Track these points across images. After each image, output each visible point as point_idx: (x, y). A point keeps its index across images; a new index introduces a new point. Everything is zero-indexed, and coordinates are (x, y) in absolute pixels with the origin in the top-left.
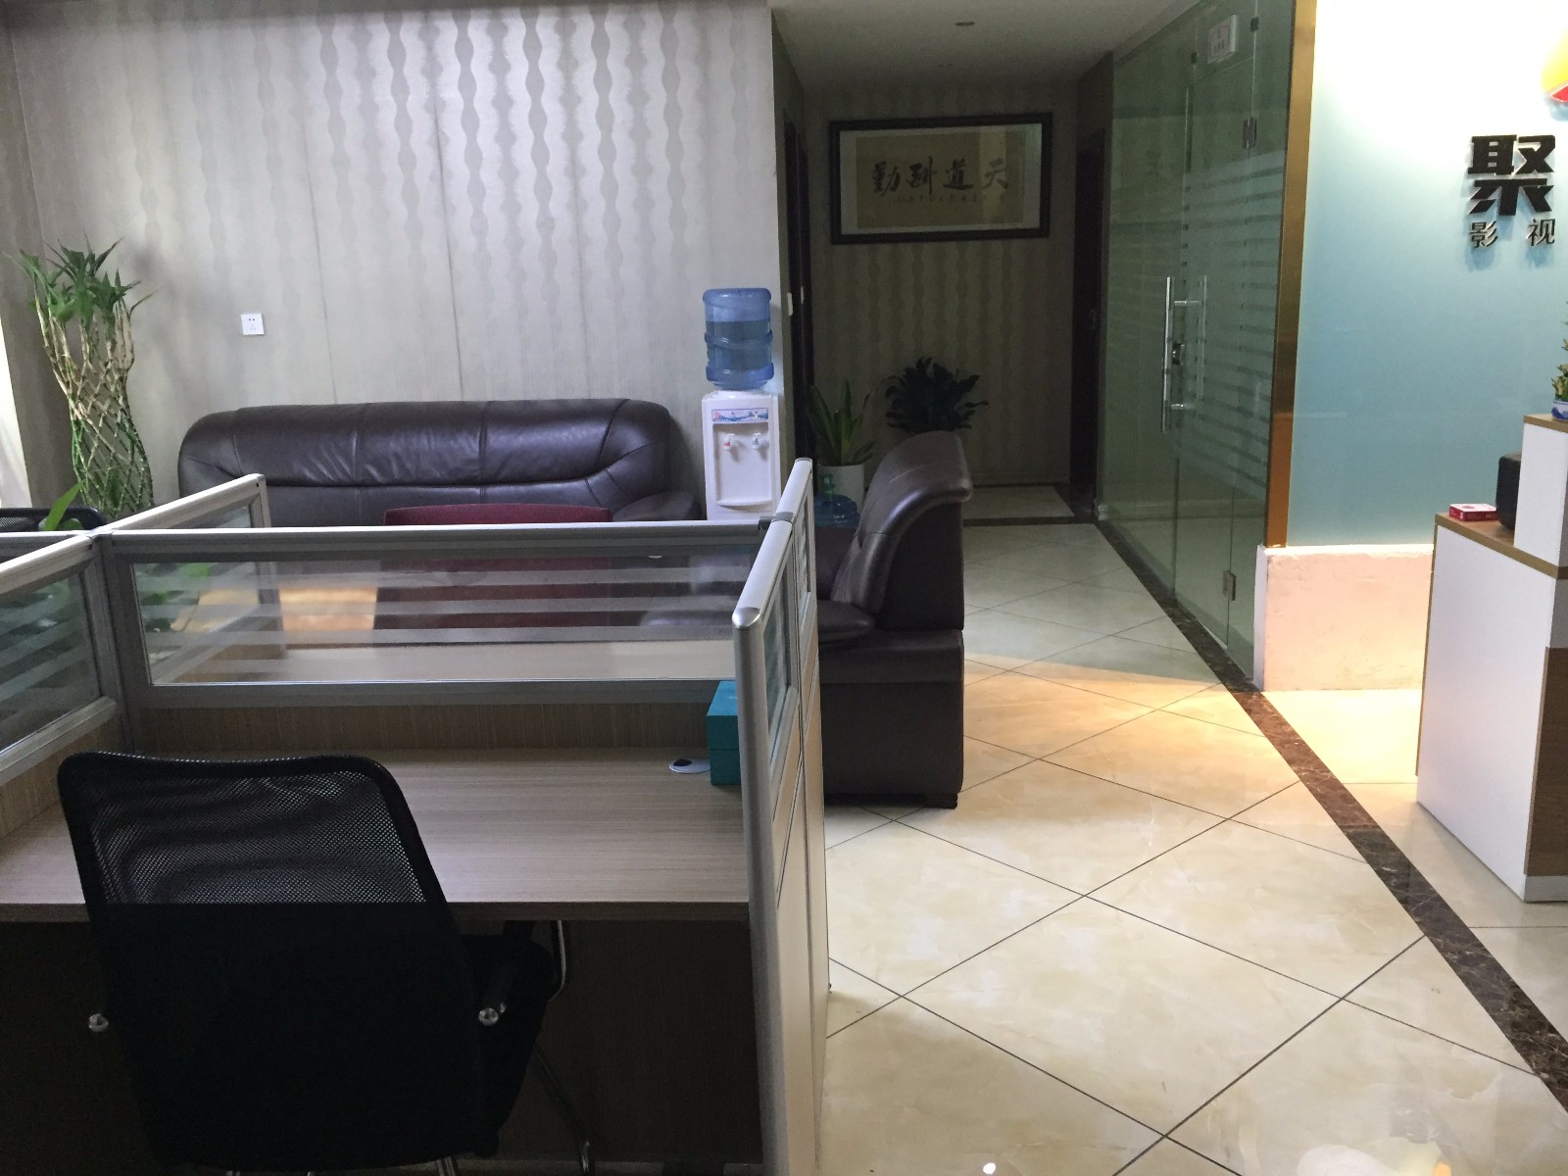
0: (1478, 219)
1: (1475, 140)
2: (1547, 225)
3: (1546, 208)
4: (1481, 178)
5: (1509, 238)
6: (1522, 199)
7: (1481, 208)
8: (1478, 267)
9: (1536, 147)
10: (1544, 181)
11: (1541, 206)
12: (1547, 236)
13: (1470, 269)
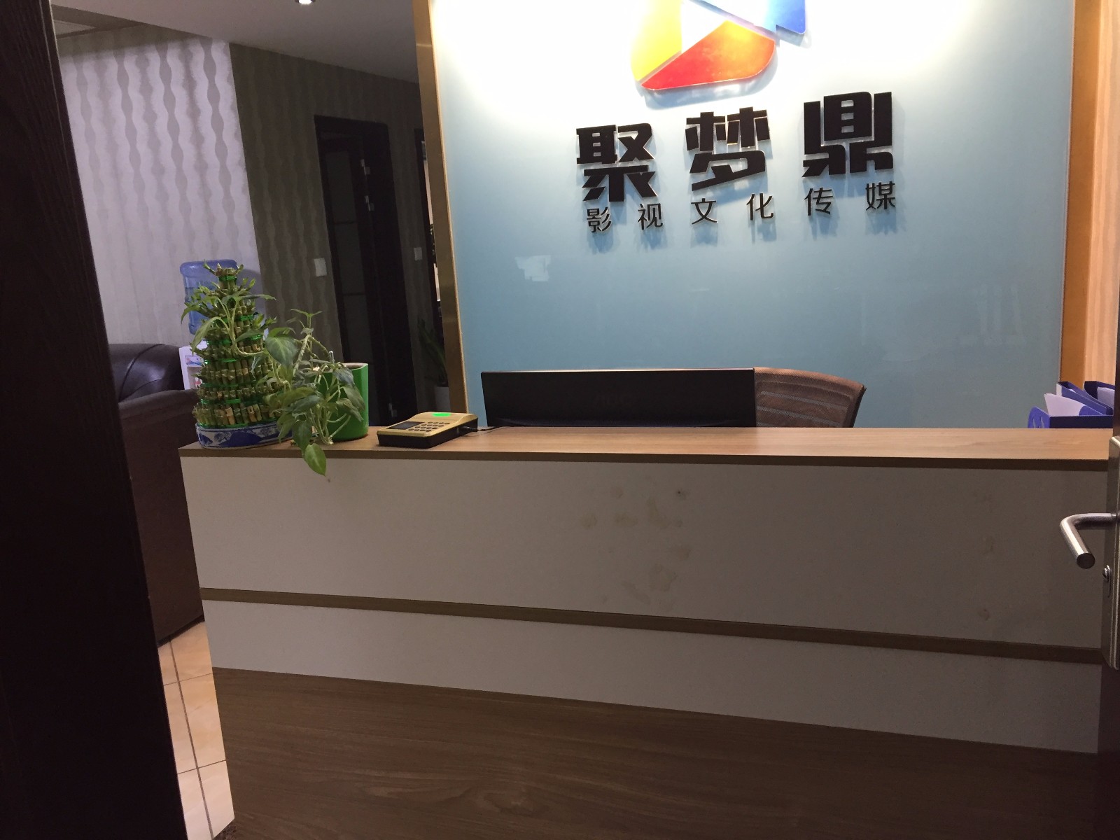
0: (592, 206)
1: (580, 132)
2: (654, 209)
3: (651, 194)
4: (592, 167)
5: (624, 222)
6: (628, 185)
7: (593, 195)
8: (601, 250)
9: (634, 135)
10: (646, 168)
11: (646, 192)
12: (655, 219)
13: (594, 252)
